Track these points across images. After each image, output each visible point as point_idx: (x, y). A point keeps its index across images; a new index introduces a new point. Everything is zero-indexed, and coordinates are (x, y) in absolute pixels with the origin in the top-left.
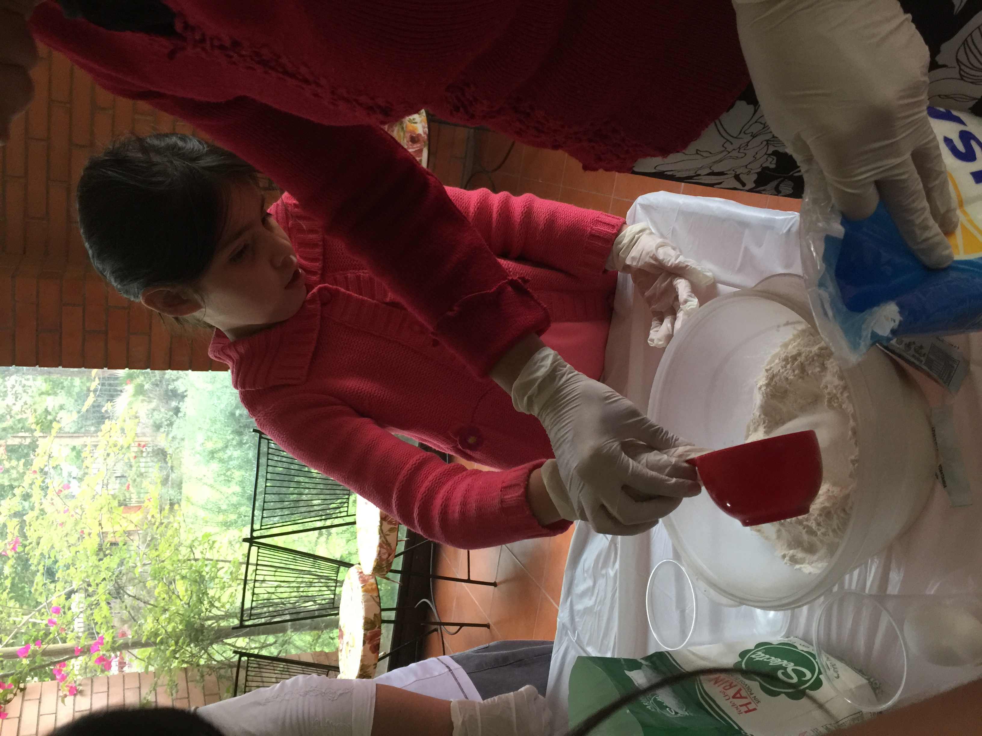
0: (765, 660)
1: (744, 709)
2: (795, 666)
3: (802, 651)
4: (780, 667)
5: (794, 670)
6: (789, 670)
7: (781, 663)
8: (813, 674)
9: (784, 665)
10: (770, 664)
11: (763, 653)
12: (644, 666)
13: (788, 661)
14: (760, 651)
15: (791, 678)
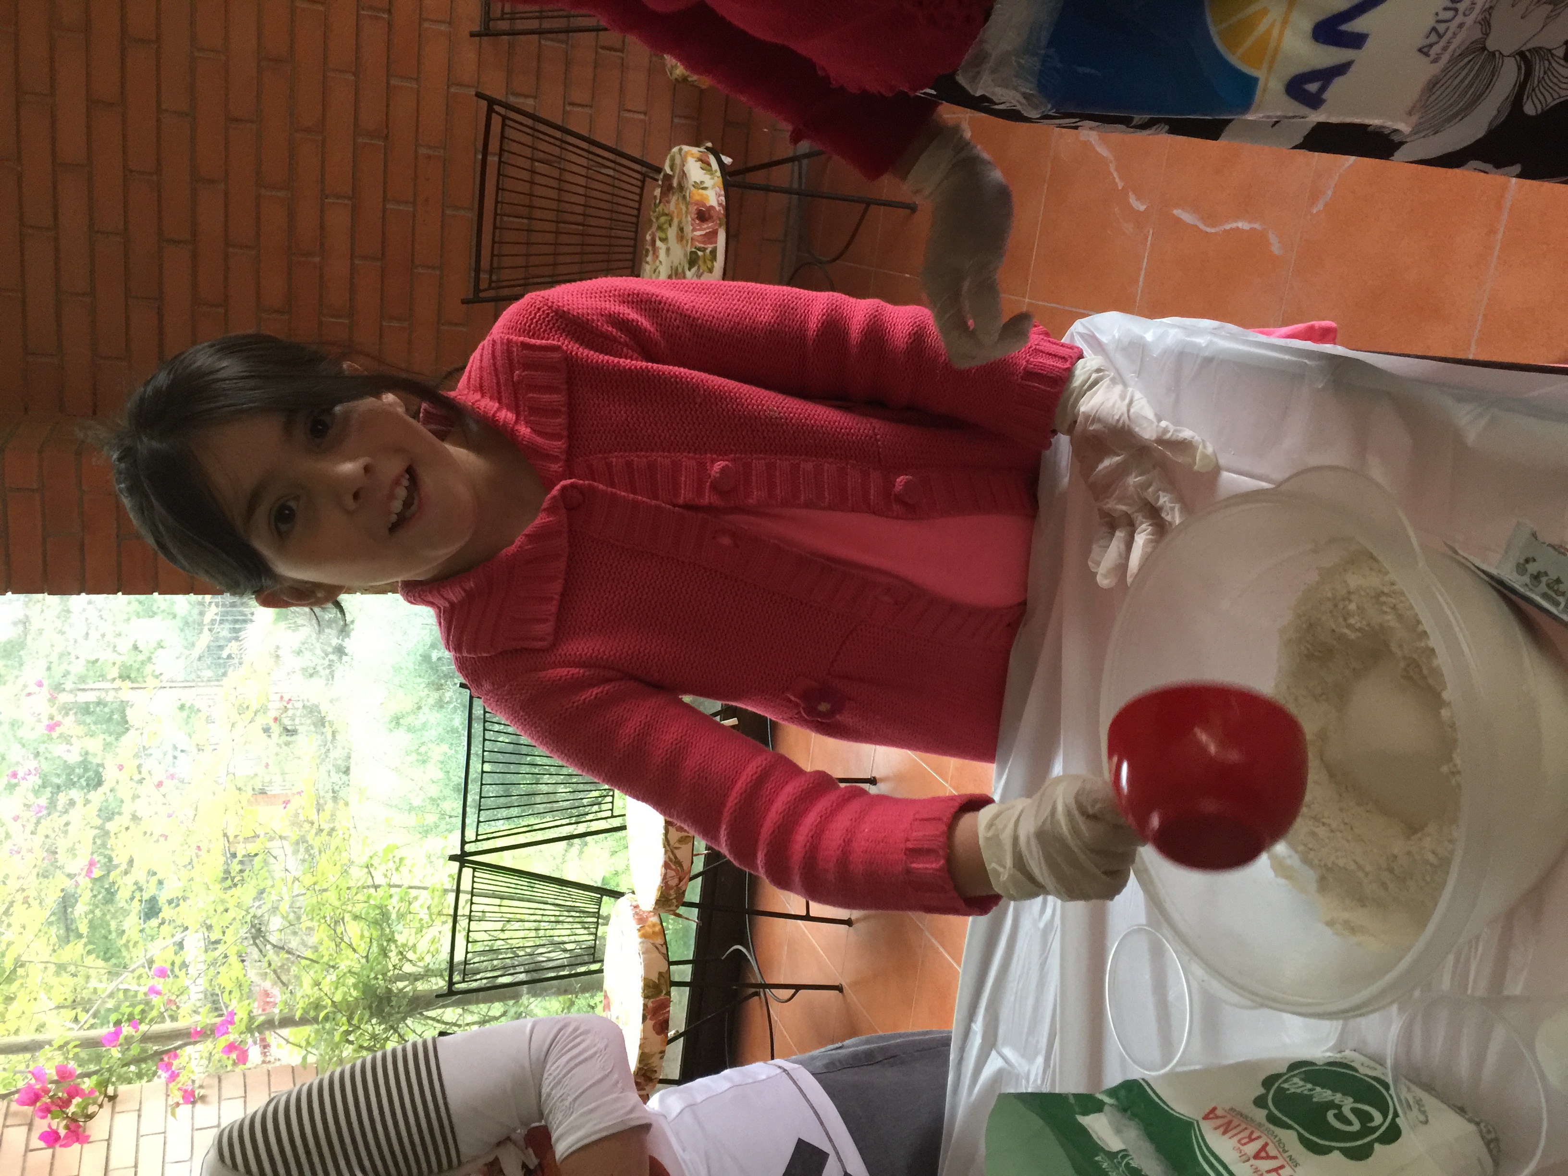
0: (1306, 1092)
2: (1355, 1102)
3: (1367, 1075)
4: (1331, 1105)
5: (1354, 1111)
6: (1346, 1111)
7: (1332, 1098)
8: (1385, 1117)
9: (1336, 1102)
10: (1315, 1100)
11: (1302, 1079)
12: (1106, 1108)
13: (1344, 1094)
14: (1294, 1076)
15: (1349, 1123)
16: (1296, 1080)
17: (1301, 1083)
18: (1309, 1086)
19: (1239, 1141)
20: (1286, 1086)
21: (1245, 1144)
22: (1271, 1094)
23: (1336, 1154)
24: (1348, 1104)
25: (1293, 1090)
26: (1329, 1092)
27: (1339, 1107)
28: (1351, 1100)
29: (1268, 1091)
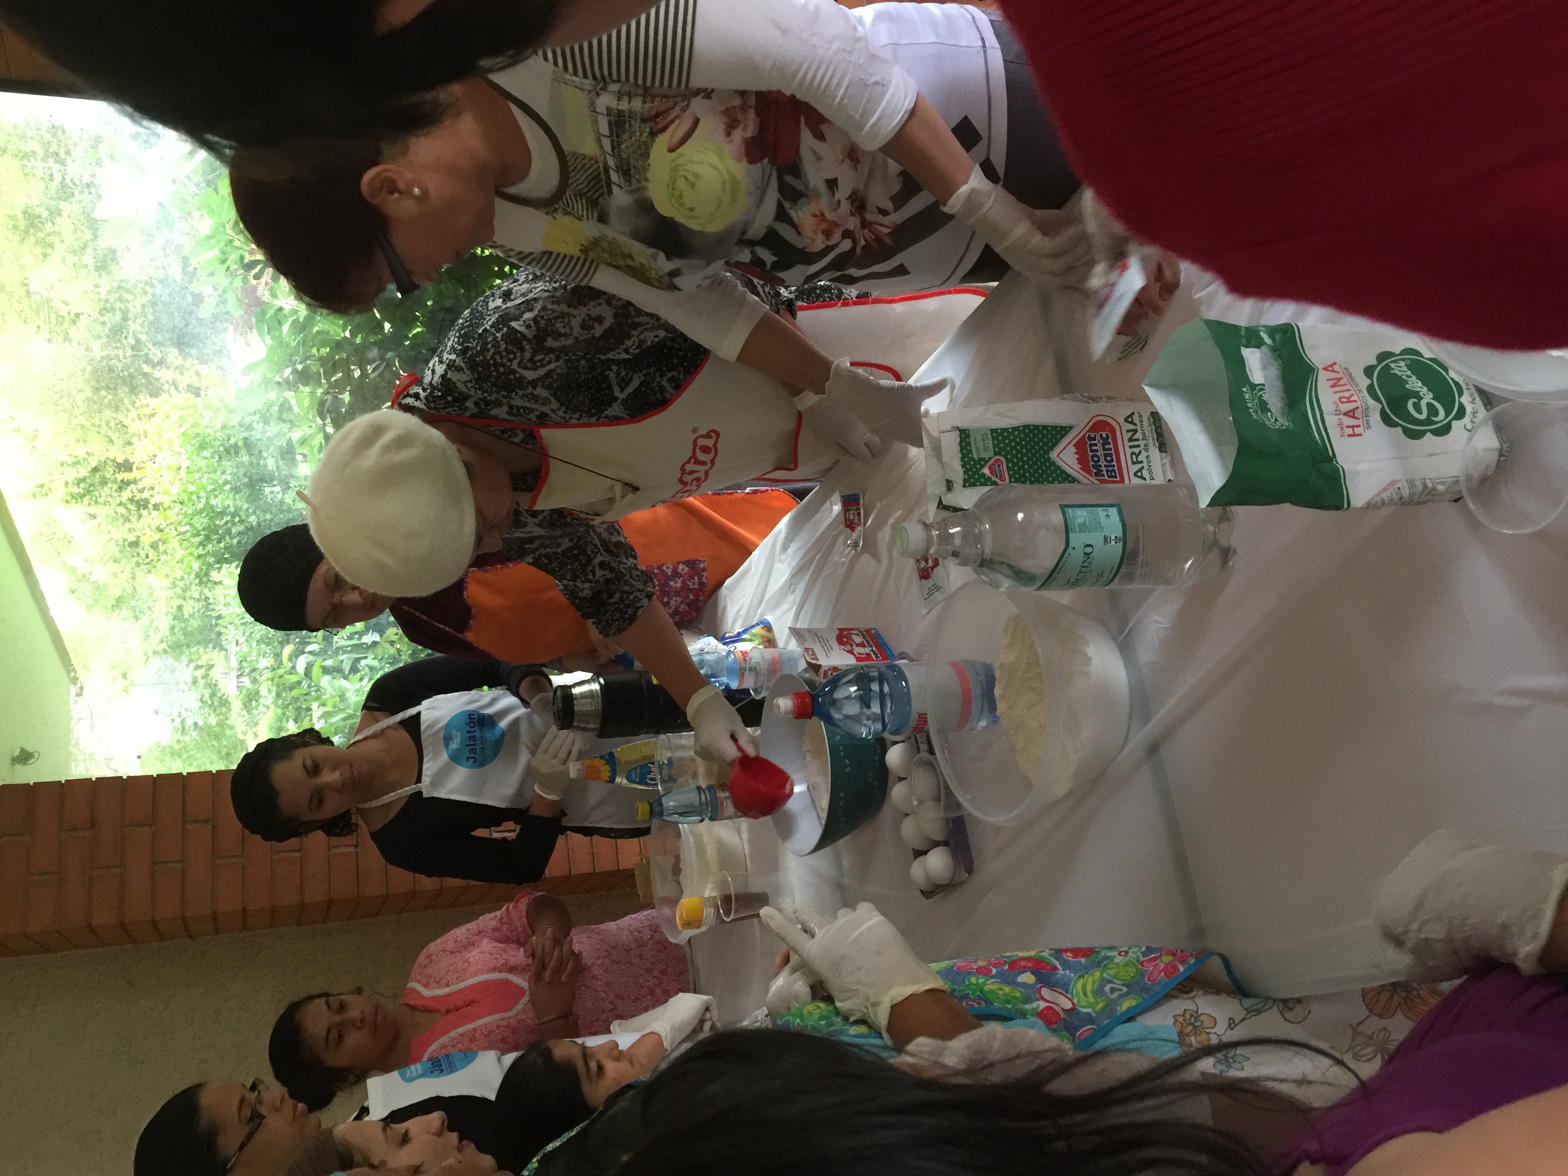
0: (1404, 377)
1: (1350, 431)
2: (1433, 399)
3: (1452, 379)
4: (1416, 394)
5: (1429, 405)
6: (1423, 404)
7: (1418, 389)
8: (1447, 416)
9: (1421, 394)
11: (1406, 365)
12: (1263, 345)
13: (1429, 390)
14: (1403, 360)
15: (1419, 411)
16: (1402, 364)
17: (1405, 368)
18: (1409, 373)
19: (1340, 398)
20: (1393, 365)
21: (1343, 403)
22: (1379, 368)
23: (1399, 429)
24: (1428, 397)
25: (1396, 372)
26: (1420, 384)
27: (1420, 398)
28: (1431, 395)
29: (1379, 363)
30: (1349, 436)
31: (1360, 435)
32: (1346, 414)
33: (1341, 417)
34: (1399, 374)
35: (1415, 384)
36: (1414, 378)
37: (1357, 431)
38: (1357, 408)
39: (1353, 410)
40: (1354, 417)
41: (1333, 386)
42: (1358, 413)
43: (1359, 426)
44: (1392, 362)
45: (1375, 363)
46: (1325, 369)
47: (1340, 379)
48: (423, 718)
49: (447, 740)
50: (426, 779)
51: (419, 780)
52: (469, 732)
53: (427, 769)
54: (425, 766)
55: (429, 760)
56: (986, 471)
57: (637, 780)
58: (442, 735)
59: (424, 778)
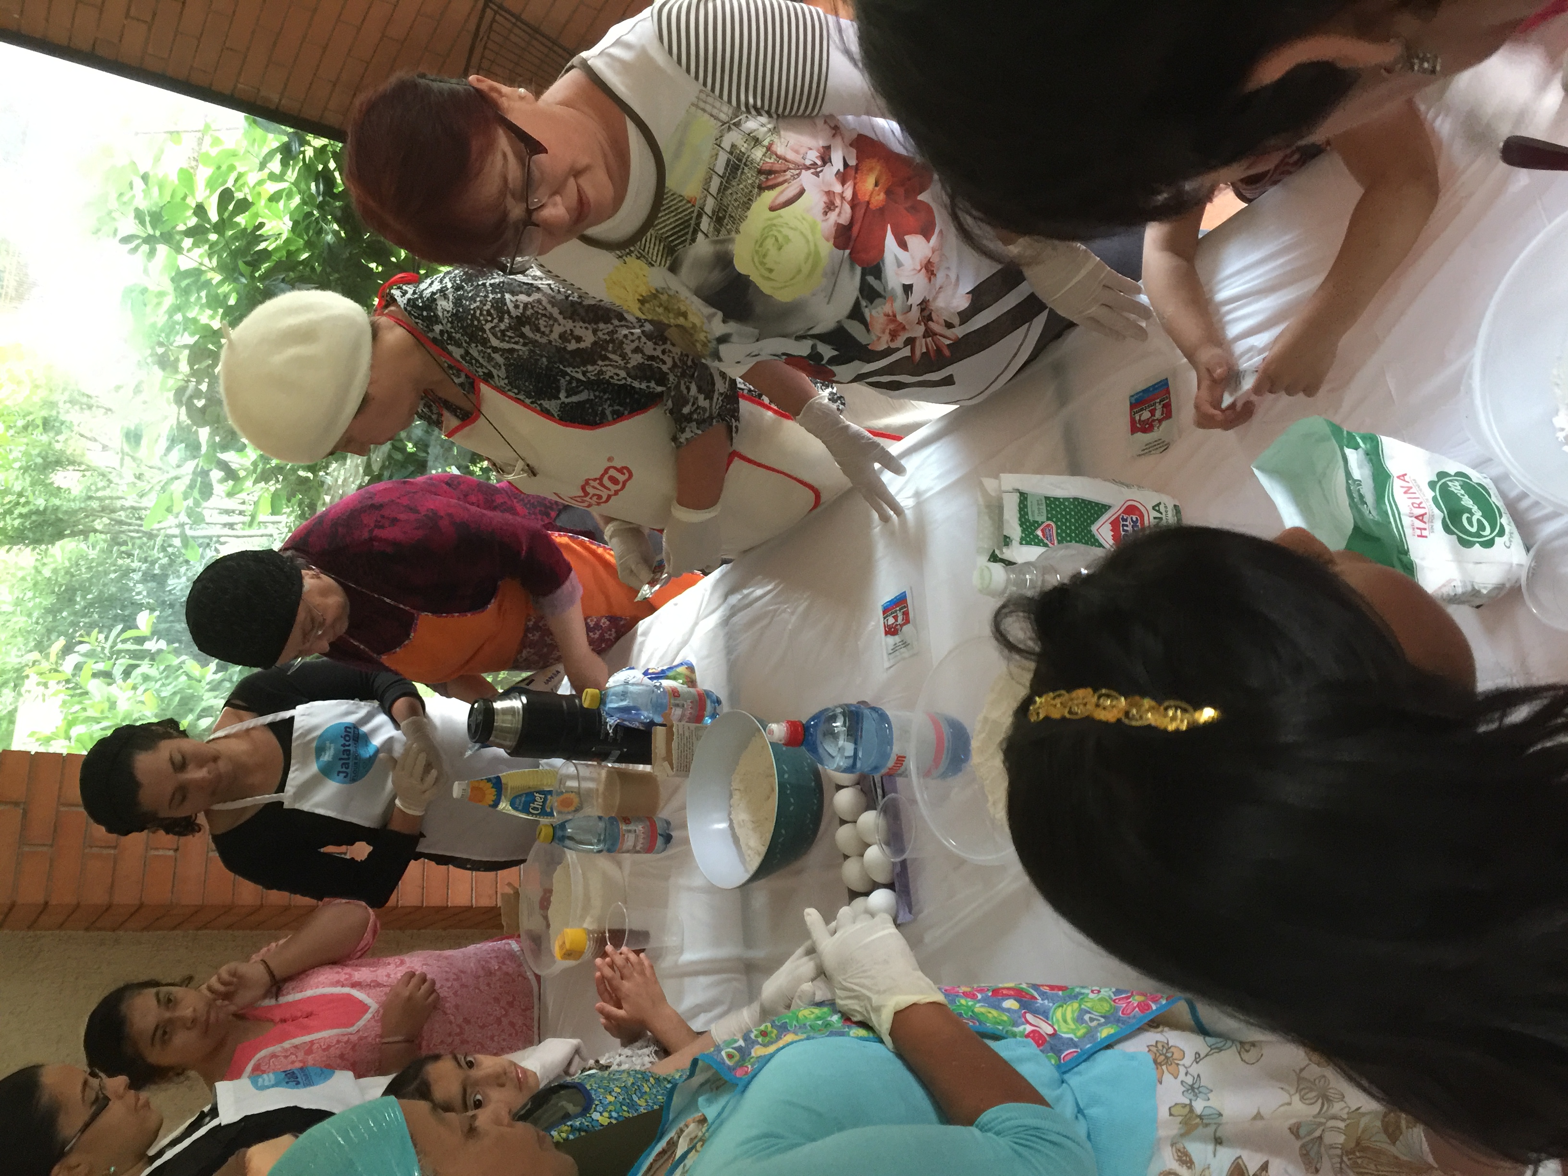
0: (1459, 495)
1: (1418, 532)
2: (1482, 516)
3: (1493, 502)
5: (1479, 521)
6: (1474, 518)
7: (1470, 506)
8: (1491, 532)
9: (1472, 510)
10: (1461, 502)
11: (1460, 485)
12: (1360, 450)
13: (1477, 508)
14: (1457, 480)
15: (1472, 525)
16: (1457, 483)
17: (1459, 488)
18: (1463, 492)
19: (1413, 504)
20: (1450, 484)
21: (1415, 507)
22: (1440, 483)
23: (1455, 537)
24: (1478, 515)
25: (1453, 489)
26: (1471, 502)
27: (1472, 514)
28: (1480, 513)
29: (1439, 480)
30: (1419, 536)
31: (1426, 537)
32: (1417, 517)
33: (1413, 519)
34: (1456, 491)
35: (1467, 501)
36: (1466, 497)
37: (1424, 533)
38: (1426, 514)
39: (1423, 515)
40: (1422, 521)
41: (1405, 492)
42: (1426, 519)
43: (1425, 529)
44: (1450, 481)
45: (1436, 479)
46: (1398, 477)
47: (1411, 488)
48: (296, 724)
49: (320, 751)
50: (290, 789)
51: (281, 788)
52: (344, 745)
53: (293, 779)
54: (291, 775)
55: (296, 770)
56: (1039, 533)
57: (520, 808)
58: (314, 744)
59: (287, 788)
